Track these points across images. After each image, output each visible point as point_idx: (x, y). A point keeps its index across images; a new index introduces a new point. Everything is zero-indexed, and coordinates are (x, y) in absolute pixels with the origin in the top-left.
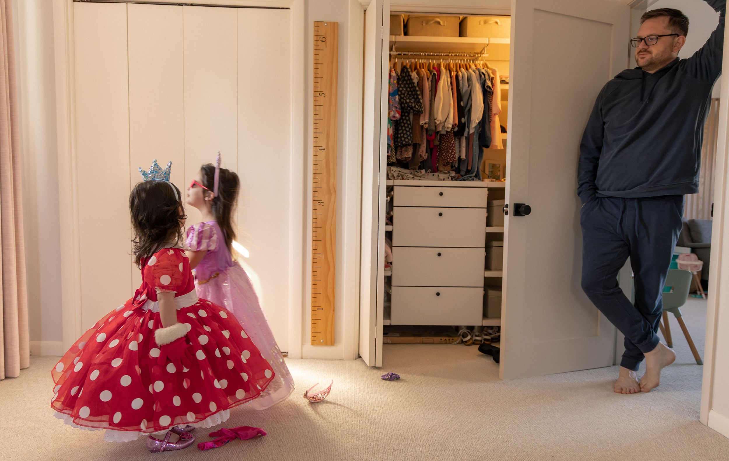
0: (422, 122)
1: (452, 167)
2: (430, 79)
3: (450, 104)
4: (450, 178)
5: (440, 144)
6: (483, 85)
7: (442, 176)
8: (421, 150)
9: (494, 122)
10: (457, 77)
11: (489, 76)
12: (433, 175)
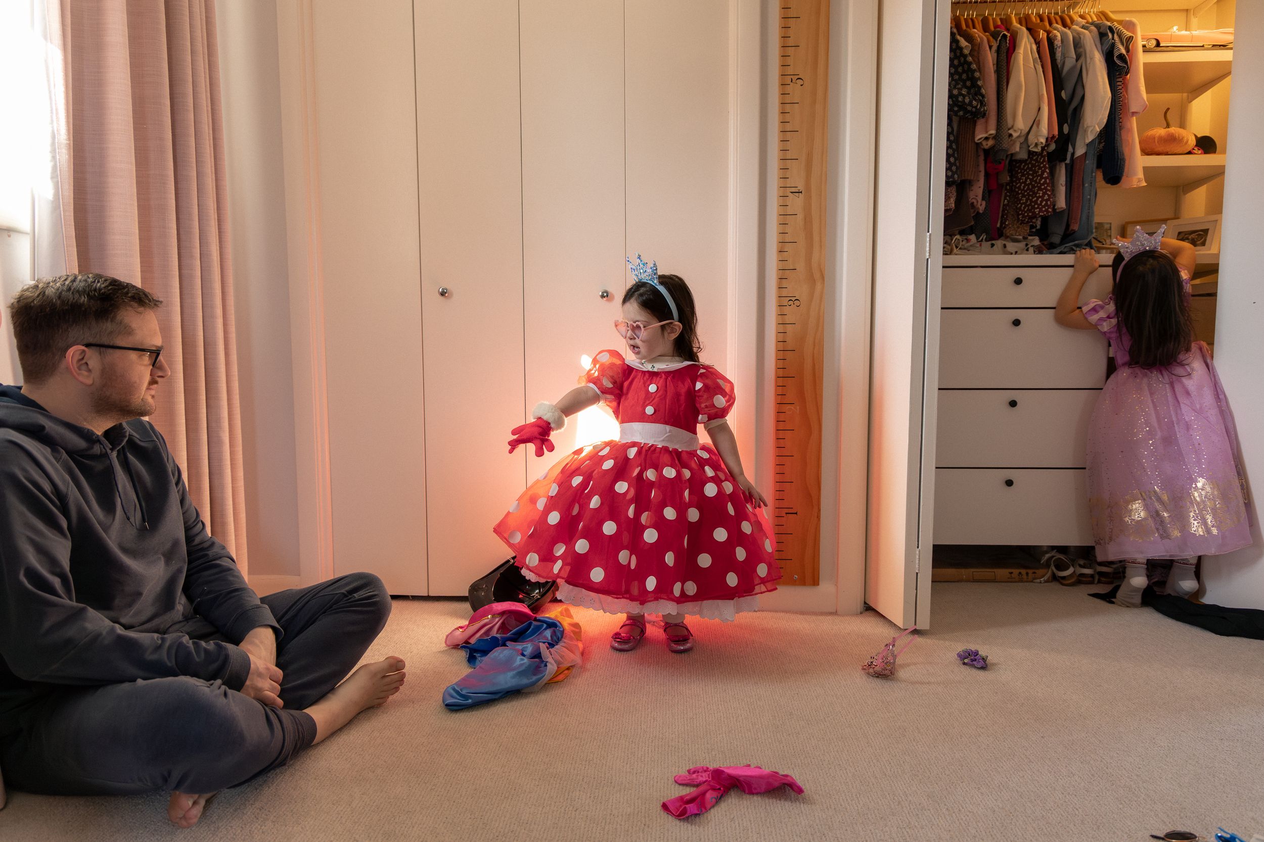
0: (980, 135)
1: (1032, 227)
2: (994, 48)
3: (1040, 98)
4: (1031, 250)
5: (1012, 181)
6: (1109, 56)
7: (1011, 246)
8: (971, 195)
9: (1130, 130)
10: (1051, 41)
11: (1120, 36)
12: (993, 245)
